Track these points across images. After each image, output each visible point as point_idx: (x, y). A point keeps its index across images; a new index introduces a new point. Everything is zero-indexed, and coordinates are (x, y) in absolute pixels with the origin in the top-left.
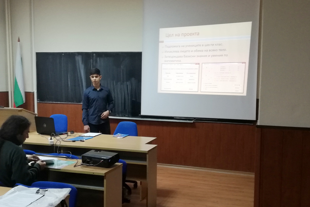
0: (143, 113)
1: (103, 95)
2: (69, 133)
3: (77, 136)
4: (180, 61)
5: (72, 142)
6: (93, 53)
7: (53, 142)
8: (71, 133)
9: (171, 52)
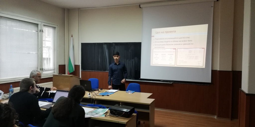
3: (105, 92)
4: (164, 47)
5: (102, 96)
6: (113, 43)
7: (91, 96)
8: (101, 90)
9: (158, 42)
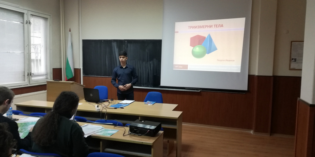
0: (162, 84)
1: (127, 71)
2: (110, 100)
3: (117, 103)
5: (114, 109)
6: (125, 40)
7: (100, 109)
8: (111, 101)
